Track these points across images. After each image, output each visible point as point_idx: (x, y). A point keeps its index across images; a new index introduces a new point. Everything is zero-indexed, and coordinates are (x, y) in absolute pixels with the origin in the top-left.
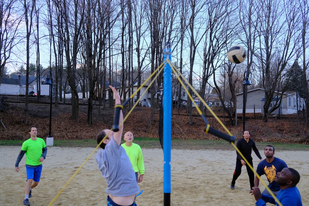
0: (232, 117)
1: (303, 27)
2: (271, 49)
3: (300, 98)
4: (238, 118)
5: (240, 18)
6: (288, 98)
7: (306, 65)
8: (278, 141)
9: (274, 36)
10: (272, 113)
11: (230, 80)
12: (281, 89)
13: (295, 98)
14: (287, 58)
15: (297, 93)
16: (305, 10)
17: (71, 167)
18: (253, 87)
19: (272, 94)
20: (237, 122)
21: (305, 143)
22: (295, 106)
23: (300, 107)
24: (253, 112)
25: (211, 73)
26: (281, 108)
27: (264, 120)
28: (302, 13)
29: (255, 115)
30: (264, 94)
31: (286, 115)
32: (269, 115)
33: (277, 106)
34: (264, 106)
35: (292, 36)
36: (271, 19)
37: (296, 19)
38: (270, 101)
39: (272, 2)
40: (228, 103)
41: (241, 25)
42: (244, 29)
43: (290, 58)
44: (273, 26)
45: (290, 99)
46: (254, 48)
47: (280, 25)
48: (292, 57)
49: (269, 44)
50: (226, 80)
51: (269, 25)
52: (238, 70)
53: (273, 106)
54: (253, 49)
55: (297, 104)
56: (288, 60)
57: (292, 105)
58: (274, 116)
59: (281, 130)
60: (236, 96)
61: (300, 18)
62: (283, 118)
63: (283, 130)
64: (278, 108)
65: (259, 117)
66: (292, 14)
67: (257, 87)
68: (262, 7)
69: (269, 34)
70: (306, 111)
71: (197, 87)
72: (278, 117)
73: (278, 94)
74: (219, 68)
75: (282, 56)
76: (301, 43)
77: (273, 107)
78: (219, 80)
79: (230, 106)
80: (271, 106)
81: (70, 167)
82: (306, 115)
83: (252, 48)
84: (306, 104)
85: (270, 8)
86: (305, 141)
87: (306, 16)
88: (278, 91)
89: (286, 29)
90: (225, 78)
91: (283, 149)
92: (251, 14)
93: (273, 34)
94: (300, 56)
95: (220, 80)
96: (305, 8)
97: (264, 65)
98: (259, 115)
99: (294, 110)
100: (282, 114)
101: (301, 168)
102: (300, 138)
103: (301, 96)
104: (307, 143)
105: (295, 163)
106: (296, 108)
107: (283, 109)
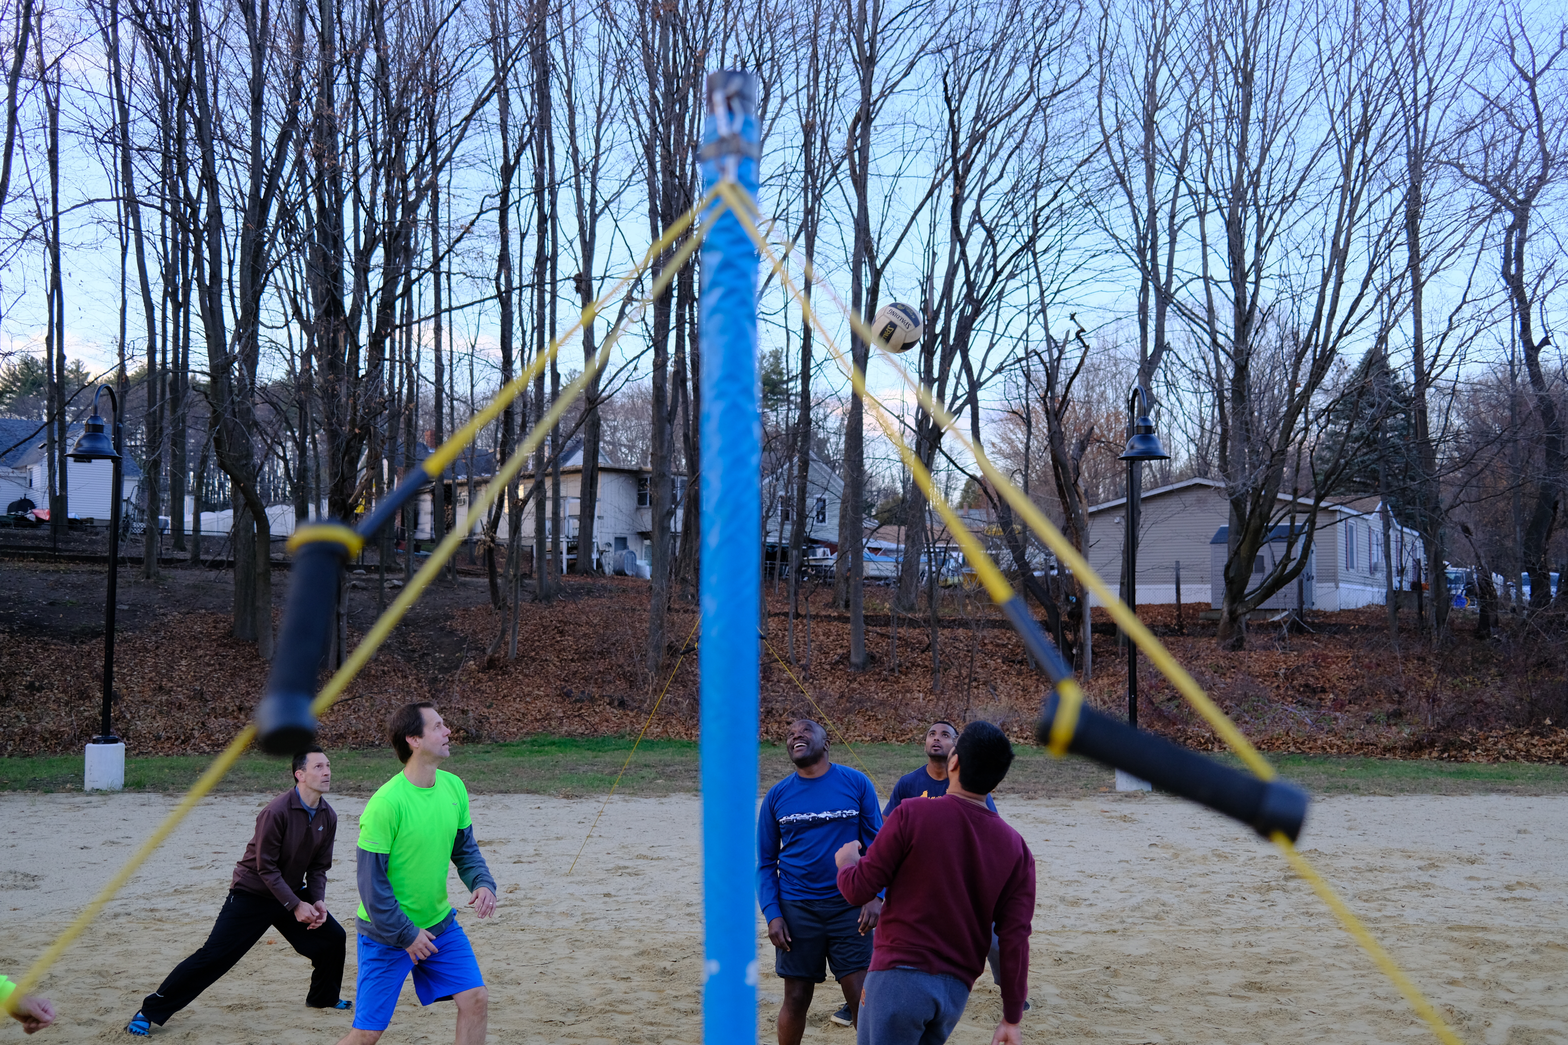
0: (1066, 626)
1: (1407, 176)
2: (1257, 283)
3: (1402, 532)
4: (1095, 628)
5: (1101, 124)
6: (1341, 526)
7: (1427, 363)
8: (1303, 743)
9: (1271, 218)
10: (1266, 604)
11: (1055, 438)
12: (1305, 483)
13: (1378, 528)
14: (1335, 329)
15: (1384, 505)
16: (1414, 91)
18: (1166, 477)
19: (1266, 508)
20: (1093, 652)
21: (1435, 754)
22: (1373, 569)
23: (1401, 572)
24: (1173, 600)
25: (959, 402)
26: (1310, 578)
27: (1224, 638)
28: (1403, 106)
29: (1179, 616)
30: (1225, 507)
31: (1332, 614)
32: (1248, 616)
33: (1291, 566)
34: (1227, 568)
35: (1360, 218)
36: (1254, 135)
37: (1375, 134)
38: (1256, 545)
39: (1256, 48)
40: (1043, 555)
41: (1106, 161)
42: (1123, 182)
43: (1348, 327)
44: (1264, 168)
45: (1349, 532)
46: (1174, 279)
47: (1300, 164)
48: (1361, 321)
49: (1249, 257)
50: (1034, 444)
51: (1242, 159)
52: (1089, 387)
53: (1269, 568)
54: (1169, 282)
55: (1388, 556)
56: (1340, 336)
57: (1362, 562)
58: (1277, 618)
59: (1314, 691)
60: (1086, 518)
61: (1395, 129)
62: (1320, 628)
63: (1324, 690)
64: (1295, 582)
65: (1203, 627)
66: (1357, 108)
67: (1182, 476)
68: (1210, 71)
69: (1245, 207)
70: (1426, 594)
71: (888, 473)
72: (1294, 623)
73: (1293, 508)
74: (999, 377)
75: (1310, 318)
76: (1401, 257)
77: (1268, 572)
78: (997, 441)
79: (1055, 572)
80: (1262, 569)
82: (1429, 612)
83: (1163, 279)
84: (1428, 558)
85: (1248, 78)
86: (1432, 744)
87: (1421, 121)
88: (1295, 492)
89: (1331, 184)
90: (1029, 433)
91: (1327, 790)
92: (1156, 108)
93: (1266, 205)
94: (1396, 320)
95: (1003, 440)
96: (1416, 83)
97: (1223, 358)
98: (1202, 614)
99: (1369, 588)
100: (1315, 608)
101: (1434, 886)
102: (1407, 731)
103: (1407, 520)
104: (1443, 751)
105: (1399, 862)
106: (1381, 576)
107: (1319, 581)
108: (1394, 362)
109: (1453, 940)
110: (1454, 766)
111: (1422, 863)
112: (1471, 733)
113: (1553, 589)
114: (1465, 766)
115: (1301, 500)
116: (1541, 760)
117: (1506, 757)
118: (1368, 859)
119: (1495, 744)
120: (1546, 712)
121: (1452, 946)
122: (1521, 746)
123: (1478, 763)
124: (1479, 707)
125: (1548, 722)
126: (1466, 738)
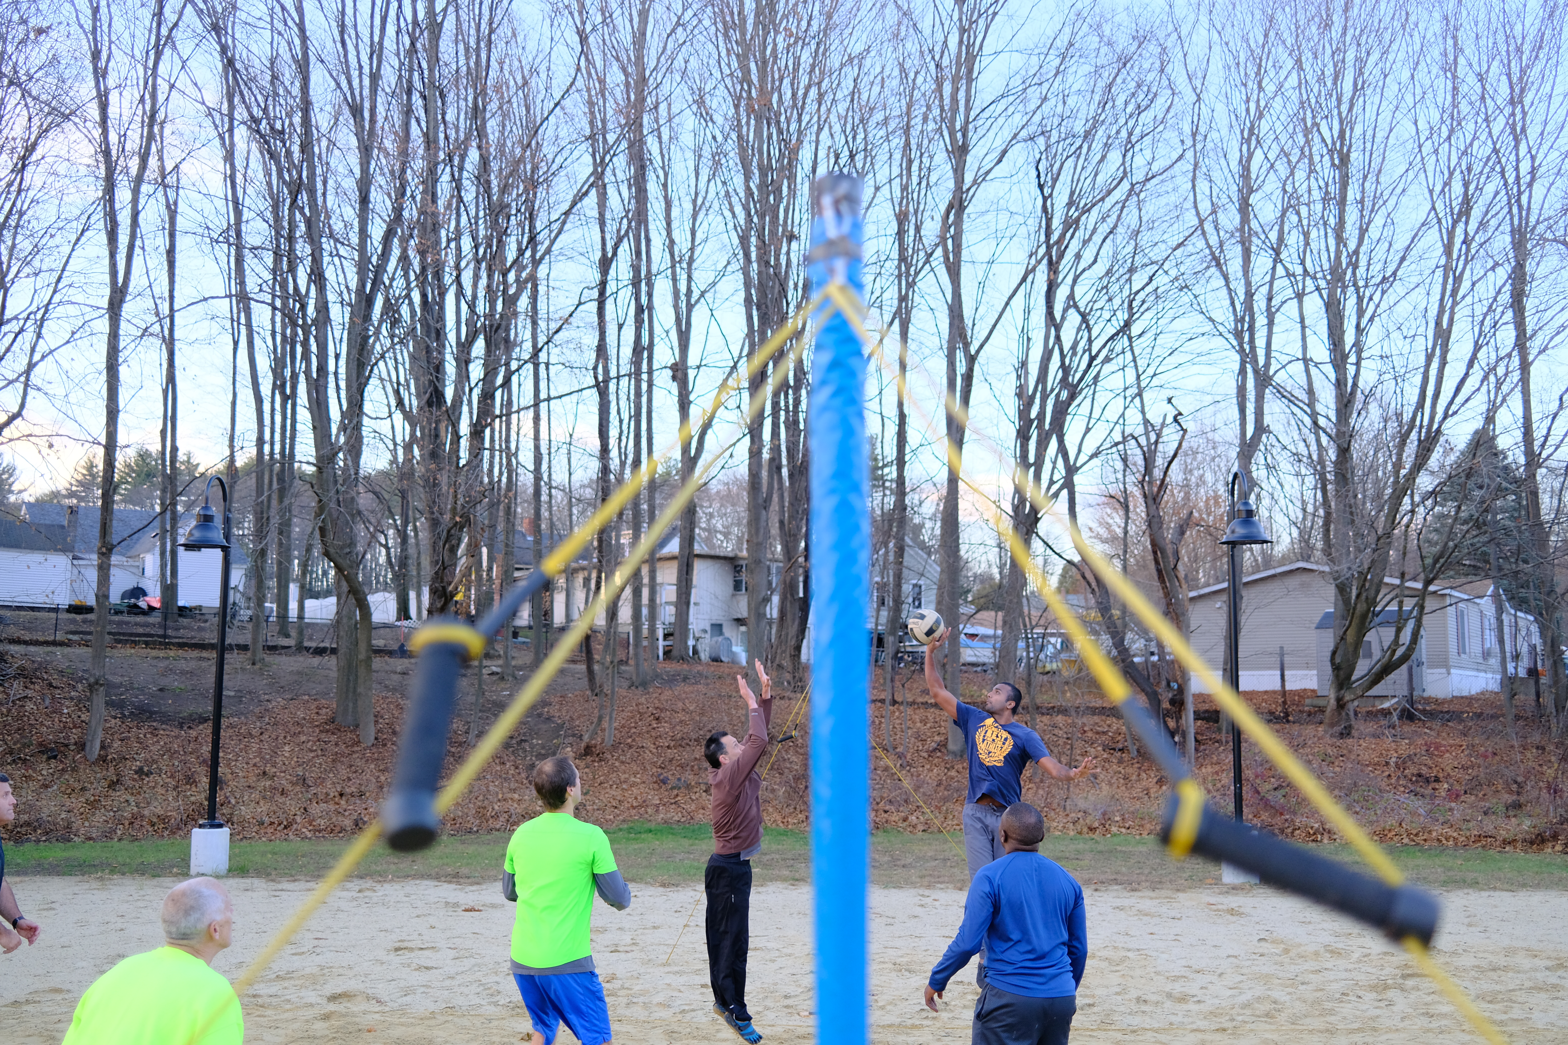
0: (1167, 714)
1: (1511, 255)
2: (1358, 364)
3: (1515, 616)
4: (1198, 716)
5: (1196, 207)
6: (1451, 610)
7: (1537, 444)
8: (1417, 835)
9: (1371, 299)
10: (1375, 691)
11: (1154, 522)
12: (1413, 565)
13: (1490, 612)
14: (1440, 410)
15: (1496, 588)
16: (1517, 169)
17: (311, 996)
18: (1268, 561)
19: (1372, 593)
20: (1196, 740)
21: (1558, 848)
22: (1486, 655)
23: (1517, 657)
24: (1277, 686)
25: (1055, 488)
26: (1420, 664)
27: (1332, 725)
28: (1506, 184)
29: (1284, 703)
30: (1331, 591)
31: (1444, 702)
32: (1356, 703)
33: (1399, 652)
34: (1334, 653)
35: (1464, 297)
36: (1352, 216)
37: (1476, 213)
38: (1362, 631)
39: (1352, 129)
40: (1143, 641)
41: (1201, 244)
42: (1218, 265)
43: (1454, 408)
44: (1363, 249)
45: (1460, 617)
46: (1273, 361)
47: (1400, 244)
48: (1467, 401)
49: (1349, 338)
50: (1132, 529)
51: (1340, 239)
52: (1188, 471)
53: (1377, 654)
54: (1267, 365)
55: (1501, 641)
56: (1446, 416)
57: (1474, 647)
58: (1386, 705)
59: (1427, 781)
60: (1187, 603)
61: (1498, 208)
62: (1432, 715)
63: (1437, 780)
64: (1404, 667)
65: (1310, 714)
66: (1457, 188)
67: (1284, 559)
68: (1306, 154)
69: (1344, 288)
70: (1543, 680)
71: (984, 558)
72: (1404, 710)
73: (1401, 593)
74: (1095, 461)
75: (1414, 399)
76: (1507, 336)
77: (1376, 658)
78: (1094, 525)
79: (1155, 658)
80: (1369, 655)
81: (303, 993)
82: (1548, 700)
83: (1261, 361)
84: (1545, 643)
85: (1345, 160)
86: (1555, 837)
87: (1524, 199)
88: (1402, 576)
89: (1433, 264)
90: (1127, 518)
92: (1251, 191)
93: (1366, 286)
94: (1504, 400)
95: (1101, 524)
96: (1518, 161)
97: (1324, 440)
98: (1308, 701)
99: (1482, 674)
100: (1426, 695)
101: (1563, 987)
102: (1528, 823)
103: (1521, 604)
105: (1525, 962)
106: (1494, 662)
107: (1429, 667)
108: (1502, 443)
111: (1549, 963)
115: (1409, 584)
118: (1491, 958)
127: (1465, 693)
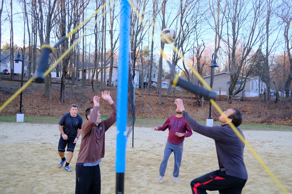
0: (199, 99)
1: (267, 15)
2: (237, 35)
3: (262, 83)
4: (204, 99)
5: (210, 4)
6: (251, 81)
7: (269, 51)
9: (241, 23)
10: (237, 95)
11: (198, 63)
12: (245, 73)
13: (258, 82)
14: (252, 44)
15: (259, 78)
18: (219, 71)
19: (237, 77)
20: (204, 103)
22: (257, 90)
23: (262, 90)
24: (219, 94)
26: (245, 91)
27: (228, 101)
28: (267, 2)
29: (220, 97)
30: (230, 77)
31: (248, 98)
32: (233, 98)
33: (241, 89)
34: (229, 88)
35: (258, 23)
36: (238, 7)
37: (261, 7)
38: (235, 85)
41: (210, 11)
42: (213, 16)
43: (254, 44)
44: (240, 14)
45: (253, 83)
47: (247, 13)
49: (236, 30)
50: (194, 64)
51: (236, 12)
52: (205, 54)
53: (237, 89)
54: (221, 35)
55: (259, 87)
56: (252, 46)
57: (255, 88)
58: (238, 98)
61: (265, 6)
62: (246, 100)
63: (246, 112)
64: (242, 91)
65: (224, 99)
66: (258, 2)
67: (222, 71)
69: (236, 21)
70: (266, 95)
71: (167, 69)
72: (241, 99)
73: (242, 78)
74: (188, 52)
75: (247, 42)
76: (265, 31)
77: (237, 90)
80: (236, 89)
82: (267, 98)
83: (220, 34)
84: (267, 88)
86: (265, 122)
87: (270, 5)
89: (252, 17)
90: (193, 62)
91: (245, 129)
92: (220, 1)
93: (240, 21)
94: (263, 43)
97: (230, 49)
98: (224, 97)
99: (256, 93)
100: (245, 97)
101: (263, 146)
102: (261, 119)
103: (264, 81)
104: (267, 123)
105: (257, 142)
106: (258, 91)
107: (246, 92)
108: (262, 51)
109: (266, 155)
110: (269, 126)
111: (261, 142)
112: (273, 120)
113: (290, 95)
114: (271, 126)
115: (243, 76)
116: (285, 125)
117: (279, 124)
118: (252, 141)
119: (277, 122)
120: (287, 116)
121: (265, 156)
122: (282, 122)
123: (273, 125)
124: (274, 115)
125: (287, 118)
126: (272, 121)
127: (252, 97)
